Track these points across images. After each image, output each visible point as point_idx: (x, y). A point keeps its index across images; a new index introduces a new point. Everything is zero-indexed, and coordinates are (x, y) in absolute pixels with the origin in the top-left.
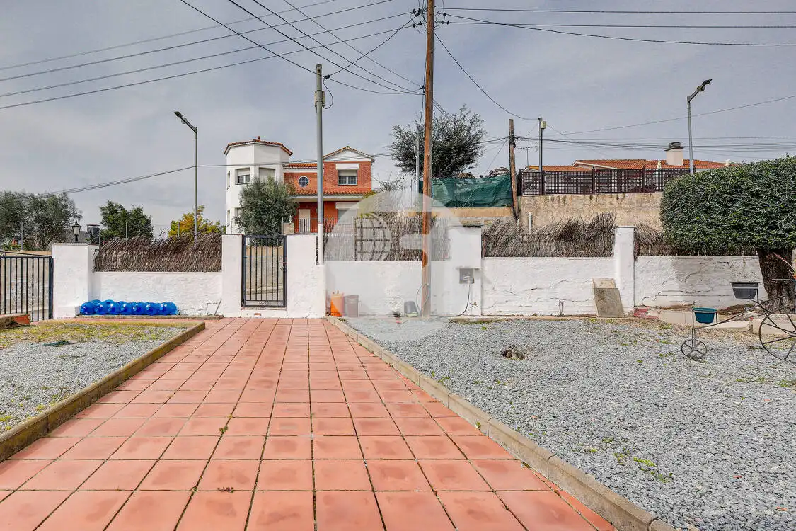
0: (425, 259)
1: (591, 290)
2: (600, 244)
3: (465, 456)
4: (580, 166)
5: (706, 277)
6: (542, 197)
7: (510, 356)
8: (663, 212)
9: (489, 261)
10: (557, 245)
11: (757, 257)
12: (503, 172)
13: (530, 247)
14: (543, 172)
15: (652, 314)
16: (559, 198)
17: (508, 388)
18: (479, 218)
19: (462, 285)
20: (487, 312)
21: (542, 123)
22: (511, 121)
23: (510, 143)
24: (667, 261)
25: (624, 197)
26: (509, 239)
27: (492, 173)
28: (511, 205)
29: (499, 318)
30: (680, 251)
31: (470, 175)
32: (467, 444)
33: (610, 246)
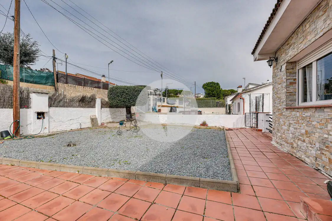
0: (16, 108)
1: (90, 119)
2: (92, 103)
3: (80, 184)
4: (77, 76)
5: (116, 114)
6: (67, 85)
7: (71, 146)
8: (108, 95)
9: (52, 109)
10: (79, 104)
11: (125, 109)
12: (47, 71)
13: (69, 104)
14: (67, 75)
15: (105, 125)
16: (73, 86)
17: (79, 156)
18: (38, 89)
19: (38, 120)
20: (51, 131)
21: (67, 56)
22: (54, 51)
23: (53, 59)
24: (108, 109)
25: (93, 89)
26: (61, 100)
27: (41, 70)
28: (54, 86)
29: (57, 132)
30: (111, 107)
31: (29, 68)
32: (78, 180)
33: (95, 105)
